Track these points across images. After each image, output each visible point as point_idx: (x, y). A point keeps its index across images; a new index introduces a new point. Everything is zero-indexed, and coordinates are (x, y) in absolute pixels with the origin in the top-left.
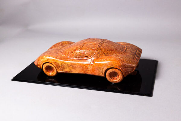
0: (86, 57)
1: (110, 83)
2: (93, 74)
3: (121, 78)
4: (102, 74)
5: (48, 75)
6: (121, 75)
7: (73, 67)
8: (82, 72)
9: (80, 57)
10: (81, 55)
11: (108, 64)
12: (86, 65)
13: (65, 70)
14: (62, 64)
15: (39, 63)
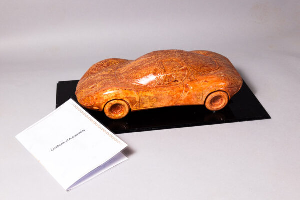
0: (176, 81)
1: (211, 112)
2: (188, 104)
3: (227, 102)
4: (201, 103)
5: (114, 118)
6: (227, 98)
7: (157, 99)
8: (171, 104)
9: (166, 83)
10: (167, 80)
11: (211, 87)
12: (178, 94)
13: (145, 106)
14: (142, 98)
15: (97, 103)
